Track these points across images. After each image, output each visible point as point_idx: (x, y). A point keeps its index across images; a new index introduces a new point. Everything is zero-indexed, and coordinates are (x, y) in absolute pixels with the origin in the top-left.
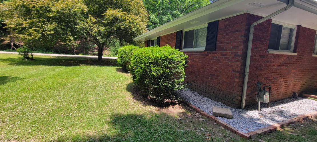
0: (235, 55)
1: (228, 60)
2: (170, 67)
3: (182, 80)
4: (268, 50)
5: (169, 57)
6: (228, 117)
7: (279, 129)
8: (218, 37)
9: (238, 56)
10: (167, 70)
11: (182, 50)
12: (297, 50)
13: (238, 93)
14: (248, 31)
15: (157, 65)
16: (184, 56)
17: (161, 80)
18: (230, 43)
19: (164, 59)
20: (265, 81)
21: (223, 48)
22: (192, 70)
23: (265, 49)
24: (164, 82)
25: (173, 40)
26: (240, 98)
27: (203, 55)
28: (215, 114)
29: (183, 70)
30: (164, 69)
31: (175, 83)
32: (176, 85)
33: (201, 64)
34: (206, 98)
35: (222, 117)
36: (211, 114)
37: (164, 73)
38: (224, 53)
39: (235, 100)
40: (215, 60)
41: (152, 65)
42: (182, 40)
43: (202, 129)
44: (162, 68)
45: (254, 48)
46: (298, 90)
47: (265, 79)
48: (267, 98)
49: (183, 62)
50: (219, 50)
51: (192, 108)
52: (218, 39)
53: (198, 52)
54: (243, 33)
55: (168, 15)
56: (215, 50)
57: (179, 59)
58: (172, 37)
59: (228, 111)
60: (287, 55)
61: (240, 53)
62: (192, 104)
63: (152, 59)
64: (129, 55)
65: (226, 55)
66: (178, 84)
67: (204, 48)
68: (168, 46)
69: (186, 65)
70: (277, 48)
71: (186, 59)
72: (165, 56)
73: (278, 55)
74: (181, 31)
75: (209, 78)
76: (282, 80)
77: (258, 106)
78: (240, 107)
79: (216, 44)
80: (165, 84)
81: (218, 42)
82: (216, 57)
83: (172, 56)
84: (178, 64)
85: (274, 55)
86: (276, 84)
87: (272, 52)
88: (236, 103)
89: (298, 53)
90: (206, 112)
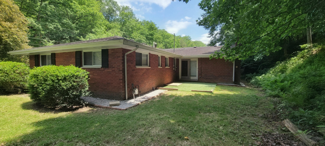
0: (119, 70)
1: (116, 73)
2: (77, 81)
3: (87, 89)
4: (136, 66)
5: (76, 74)
6: (118, 105)
7: (140, 104)
8: (109, 59)
9: (121, 71)
10: (74, 84)
11: (82, 66)
12: (151, 65)
13: (123, 91)
14: (124, 57)
15: (65, 81)
16: (86, 72)
17: (70, 91)
18: (116, 63)
19: (72, 76)
20: (137, 83)
21: (112, 66)
22: (93, 82)
23: (134, 66)
24: (73, 92)
25: (72, 58)
26: (124, 94)
27: (100, 70)
28: (111, 105)
29: (87, 82)
30: (72, 83)
31: (82, 91)
32: (83, 93)
33: (100, 77)
34: (106, 100)
35: (115, 106)
36: (109, 106)
37: (72, 86)
38: (113, 69)
39: (122, 96)
40: (109, 73)
41: (61, 81)
42: (82, 59)
43: (103, 113)
44: (70, 82)
45: (128, 66)
46: (155, 86)
47: (137, 82)
48: (137, 92)
49: (87, 77)
50: (110, 68)
51: (96, 106)
52: (109, 61)
53: (96, 68)
54: (121, 58)
55: (56, 22)
56: (108, 67)
57: (84, 75)
58: (71, 55)
59: (118, 102)
60: (146, 68)
61: (121, 69)
62: (96, 105)
63: (60, 77)
64: (10, 74)
65: (115, 70)
66: (85, 92)
67: (101, 66)
68: (72, 65)
69: (89, 79)
70: (141, 65)
71: (88, 74)
72: (72, 74)
73: (141, 68)
74: (80, 51)
75: (106, 86)
76: (146, 81)
77: (133, 97)
78: (125, 99)
79: (108, 63)
80: (74, 93)
81: (109, 62)
82: (109, 72)
83: (77, 73)
84: (82, 78)
85: (139, 69)
86: (143, 84)
87: (138, 67)
88: (123, 98)
89: (151, 67)
90: (106, 106)
